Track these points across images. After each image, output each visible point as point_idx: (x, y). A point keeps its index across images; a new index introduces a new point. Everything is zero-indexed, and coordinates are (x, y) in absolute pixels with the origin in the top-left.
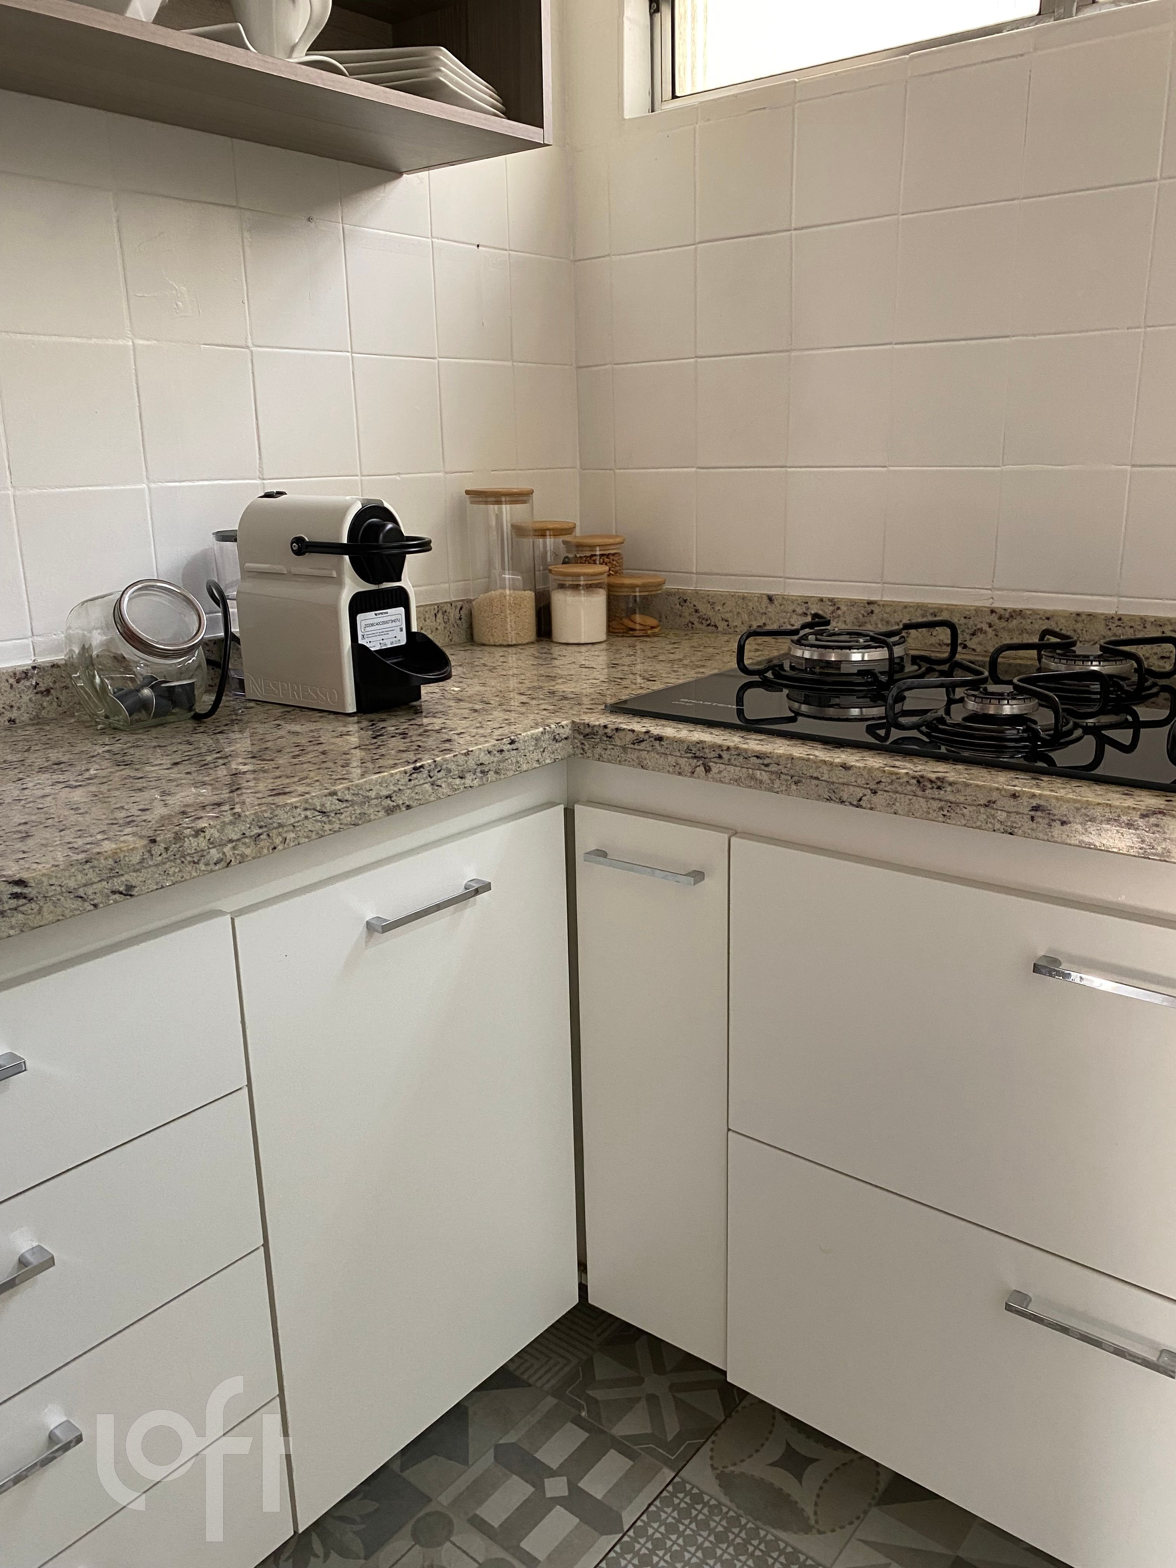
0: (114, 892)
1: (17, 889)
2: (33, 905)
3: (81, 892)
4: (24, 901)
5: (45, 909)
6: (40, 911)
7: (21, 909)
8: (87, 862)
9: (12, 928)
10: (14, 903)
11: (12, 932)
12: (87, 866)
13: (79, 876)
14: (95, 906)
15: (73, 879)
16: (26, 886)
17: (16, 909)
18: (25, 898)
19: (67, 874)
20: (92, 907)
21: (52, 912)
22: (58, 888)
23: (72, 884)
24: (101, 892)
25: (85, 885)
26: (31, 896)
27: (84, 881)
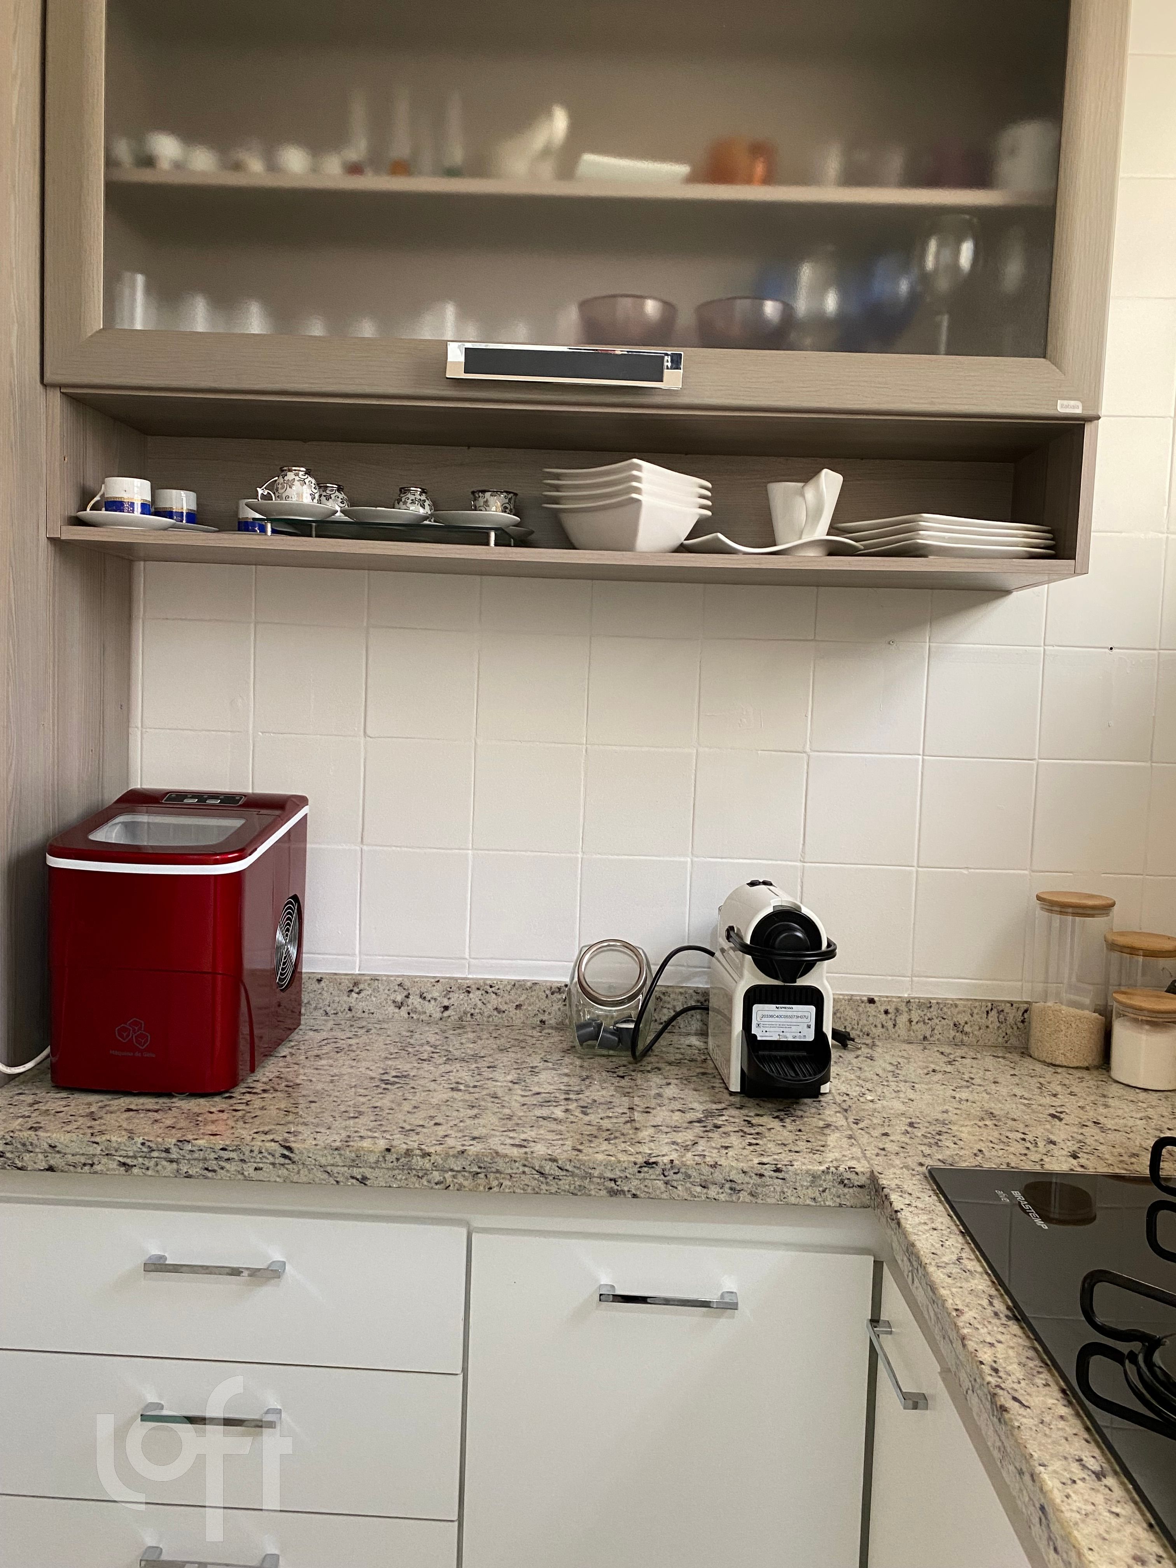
0: (353, 1177)
1: (286, 1153)
2: (295, 1167)
3: (329, 1169)
4: (289, 1162)
5: (302, 1172)
6: (298, 1172)
7: (286, 1166)
8: (336, 1149)
9: (279, 1176)
10: (282, 1160)
11: (278, 1179)
12: (336, 1152)
13: (329, 1158)
14: (338, 1182)
15: (324, 1158)
16: (292, 1152)
17: (282, 1165)
18: (290, 1159)
19: (321, 1153)
20: (335, 1183)
21: (306, 1176)
22: (314, 1161)
23: (323, 1161)
24: (343, 1174)
25: (333, 1165)
26: (295, 1160)
27: (332, 1162)
